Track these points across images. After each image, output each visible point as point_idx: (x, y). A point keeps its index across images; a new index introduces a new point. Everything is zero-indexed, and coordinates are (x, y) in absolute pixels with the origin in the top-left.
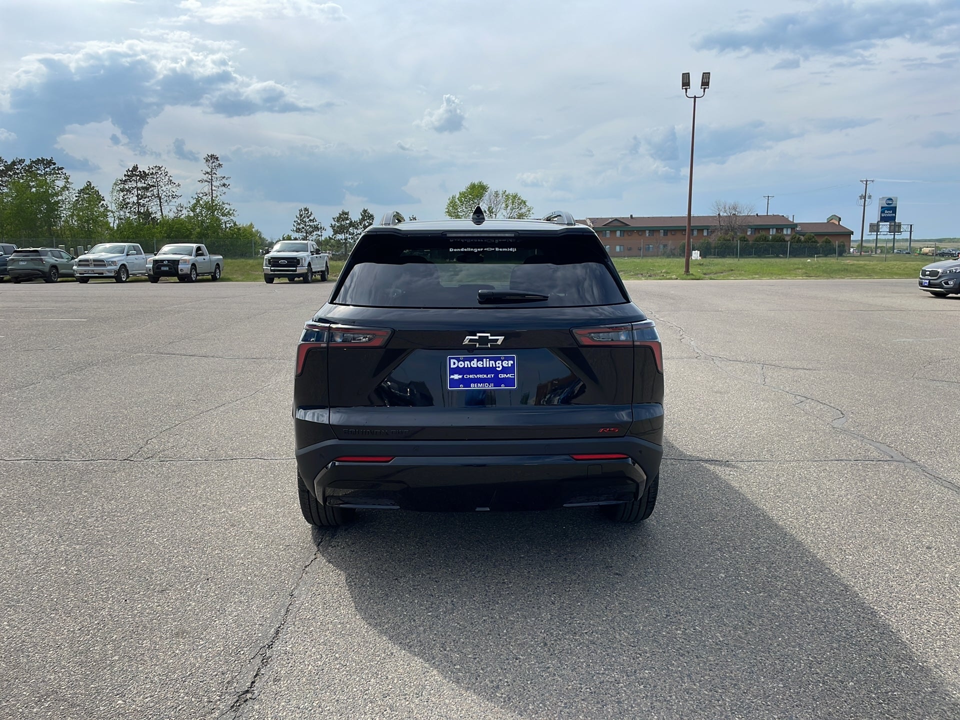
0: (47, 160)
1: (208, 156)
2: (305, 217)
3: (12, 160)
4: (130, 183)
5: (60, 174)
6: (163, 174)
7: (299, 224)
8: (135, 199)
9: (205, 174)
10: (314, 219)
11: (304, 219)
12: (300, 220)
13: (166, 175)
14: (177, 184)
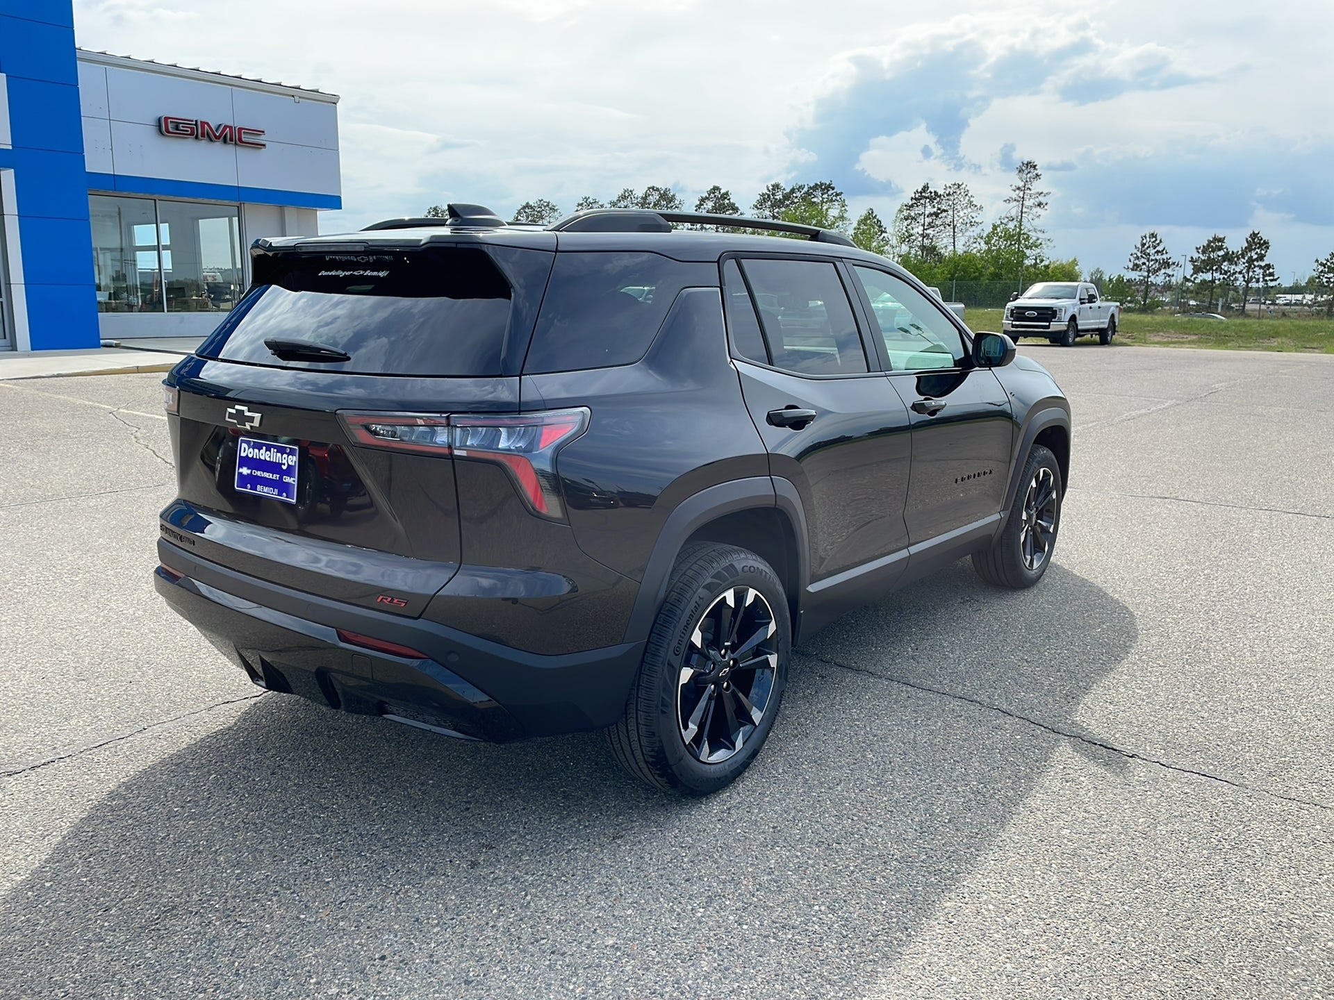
0: (826, 184)
1: (1023, 164)
2: (1149, 247)
3: (791, 187)
4: (917, 209)
5: (838, 201)
6: (962, 193)
7: (1138, 258)
8: (920, 230)
9: (1015, 191)
10: (1163, 251)
11: (1148, 251)
12: (1141, 252)
13: (966, 195)
14: (978, 207)
